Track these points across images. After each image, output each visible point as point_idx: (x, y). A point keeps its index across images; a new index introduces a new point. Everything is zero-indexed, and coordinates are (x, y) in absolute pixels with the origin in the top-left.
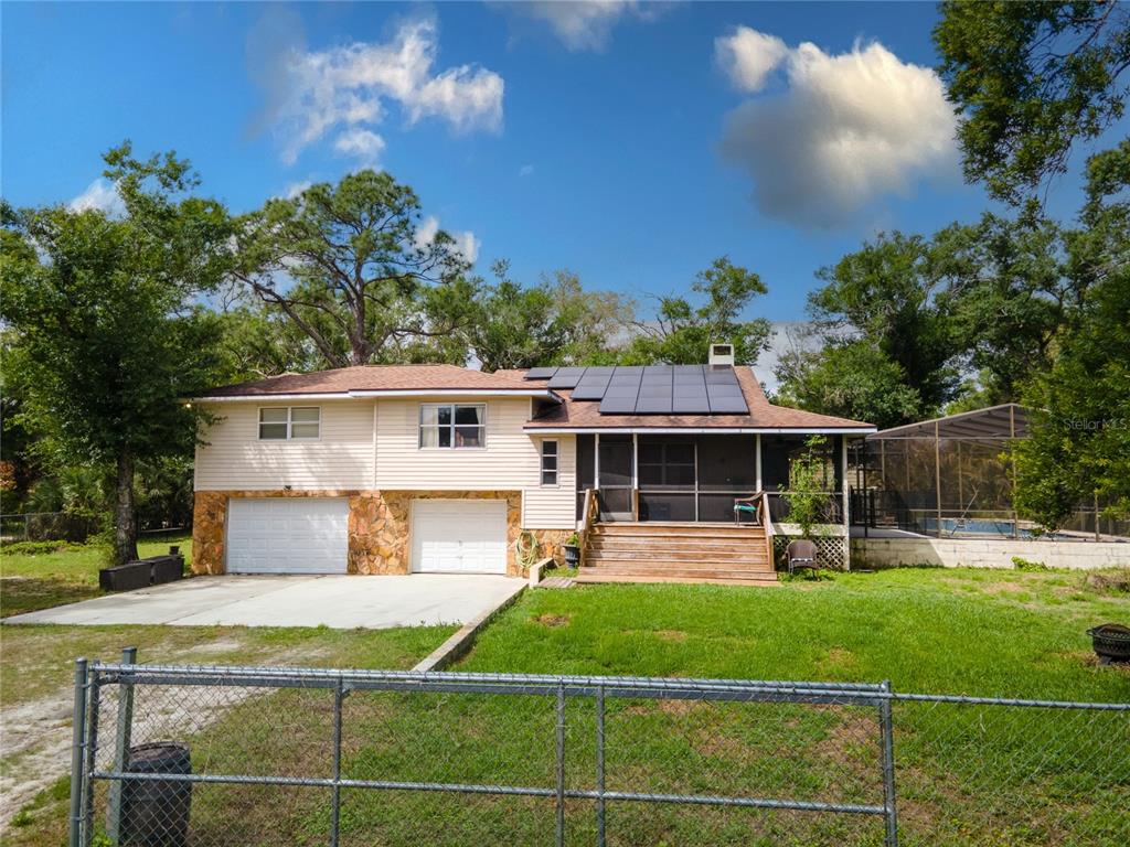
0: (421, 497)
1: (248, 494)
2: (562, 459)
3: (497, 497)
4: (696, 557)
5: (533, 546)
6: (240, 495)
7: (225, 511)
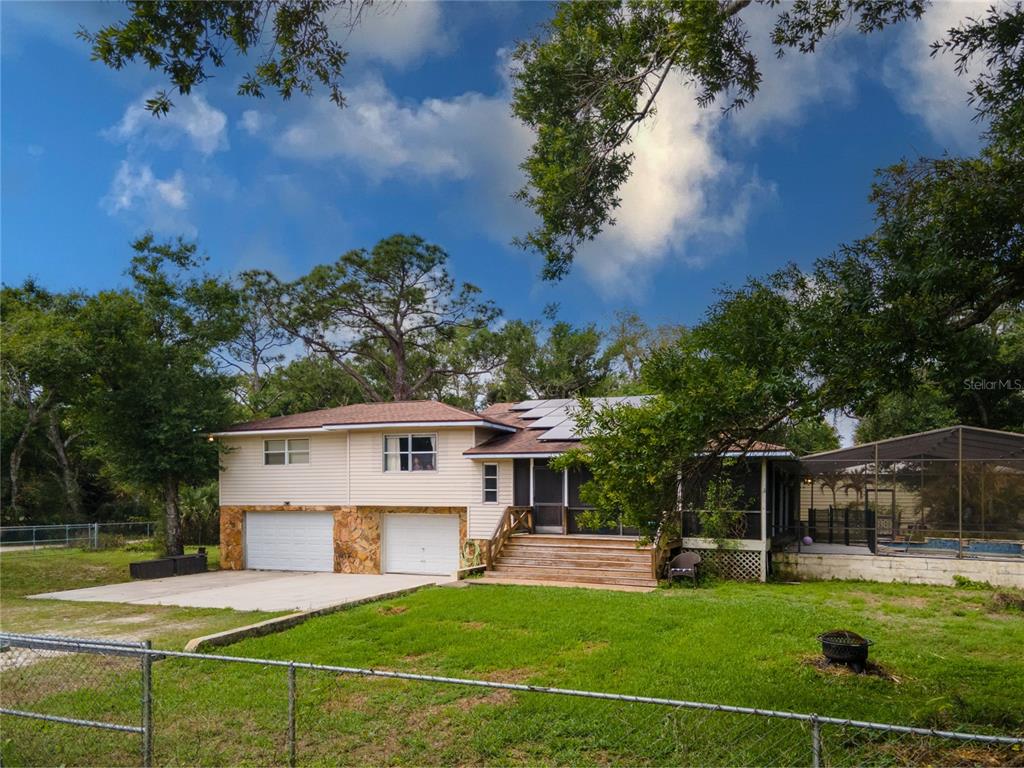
0: (390, 512)
1: (258, 509)
2: (501, 481)
3: (450, 512)
4: (592, 565)
5: (477, 553)
6: (253, 510)
7: (243, 521)
